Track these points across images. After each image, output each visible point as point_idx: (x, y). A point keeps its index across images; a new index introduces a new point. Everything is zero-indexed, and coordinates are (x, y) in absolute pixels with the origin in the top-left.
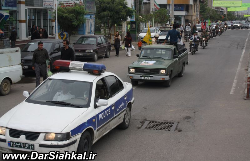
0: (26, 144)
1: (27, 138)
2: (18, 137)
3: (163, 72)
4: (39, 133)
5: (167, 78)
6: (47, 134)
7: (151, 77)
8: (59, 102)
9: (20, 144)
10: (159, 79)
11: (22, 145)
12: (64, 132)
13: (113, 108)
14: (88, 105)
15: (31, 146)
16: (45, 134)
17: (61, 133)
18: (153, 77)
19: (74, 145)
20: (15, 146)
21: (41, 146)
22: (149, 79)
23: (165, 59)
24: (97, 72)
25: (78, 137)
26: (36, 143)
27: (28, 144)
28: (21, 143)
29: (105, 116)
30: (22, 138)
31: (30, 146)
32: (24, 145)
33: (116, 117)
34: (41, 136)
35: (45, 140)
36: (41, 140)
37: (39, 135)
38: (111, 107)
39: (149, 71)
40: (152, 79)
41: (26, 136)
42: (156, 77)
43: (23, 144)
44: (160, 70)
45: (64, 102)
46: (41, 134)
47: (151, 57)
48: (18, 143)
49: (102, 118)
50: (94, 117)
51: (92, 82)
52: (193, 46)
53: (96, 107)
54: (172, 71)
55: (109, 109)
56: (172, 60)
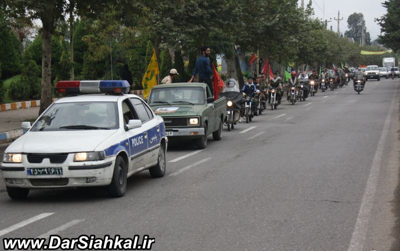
0: (51, 168)
1: (52, 162)
2: (40, 161)
3: (194, 121)
4: (67, 154)
5: (201, 131)
6: (77, 154)
7: (174, 131)
8: (77, 126)
9: (43, 170)
10: (188, 134)
11: (46, 170)
12: (97, 150)
13: (146, 137)
14: (117, 127)
15: (59, 170)
16: (74, 154)
17: (93, 152)
18: (177, 131)
19: (109, 167)
20: (37, 173)
21: (71, 168)
22: (172, 135)
23: (193, 105)
24: (119, 91)
25: (113, 159)
26: (65, 165)
27: (54, 168)
28: (44, 168)
29: (138, 144)
30: (46, 163)
31: (57, 170)
32: (49, 171)
33: (149, 151)
34: (70, 157)
35: (75, 161)
36: (69, 162)
37: (67, 157)
38: (142, 134)
39: (170, 122)
40: (177, 134)
41: (50, 159)
42: (183, 132)
43: (47, 168)
44: (189, 119)
45: (85, 126)
46: (69, 155)
47: (169, 102)
48: (41, 169)
49: (135, 145)
50: (127, 141)
51: (116, 101)
52: (248, 104)
53: (127, 129)
54: (206, 122)
55: (142, 137)
56: (205, 105)
